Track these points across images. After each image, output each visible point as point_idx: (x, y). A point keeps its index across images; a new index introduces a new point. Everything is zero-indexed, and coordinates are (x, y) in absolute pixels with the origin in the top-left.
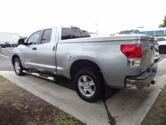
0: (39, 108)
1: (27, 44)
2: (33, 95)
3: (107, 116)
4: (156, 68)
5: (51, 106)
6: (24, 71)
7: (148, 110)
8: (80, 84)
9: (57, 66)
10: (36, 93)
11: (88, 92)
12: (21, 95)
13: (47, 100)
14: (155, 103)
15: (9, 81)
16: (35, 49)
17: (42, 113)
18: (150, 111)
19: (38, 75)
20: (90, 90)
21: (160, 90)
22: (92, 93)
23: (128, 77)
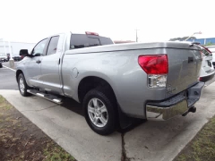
0: (31, 140)
1: (31, 56)
2: (31, 122)
3: (120, 155)
4: (200, 90)
5: (47, 138)
6: (28, 91)
7: (180, 151)
8: (90, 110)
9: (63, 85)
10: (34, 120)
11: (99, 122)
12: (15, 122)
13: (45, 130)
14: (193, 140)
15: (8, 103)
16: (39, 62)
17: (31, 148)
18: (183, 152)
19: (42, 95)
20: (102, 118)
21: (206, 121)
22: (105, 122)
23: (149, 102)
